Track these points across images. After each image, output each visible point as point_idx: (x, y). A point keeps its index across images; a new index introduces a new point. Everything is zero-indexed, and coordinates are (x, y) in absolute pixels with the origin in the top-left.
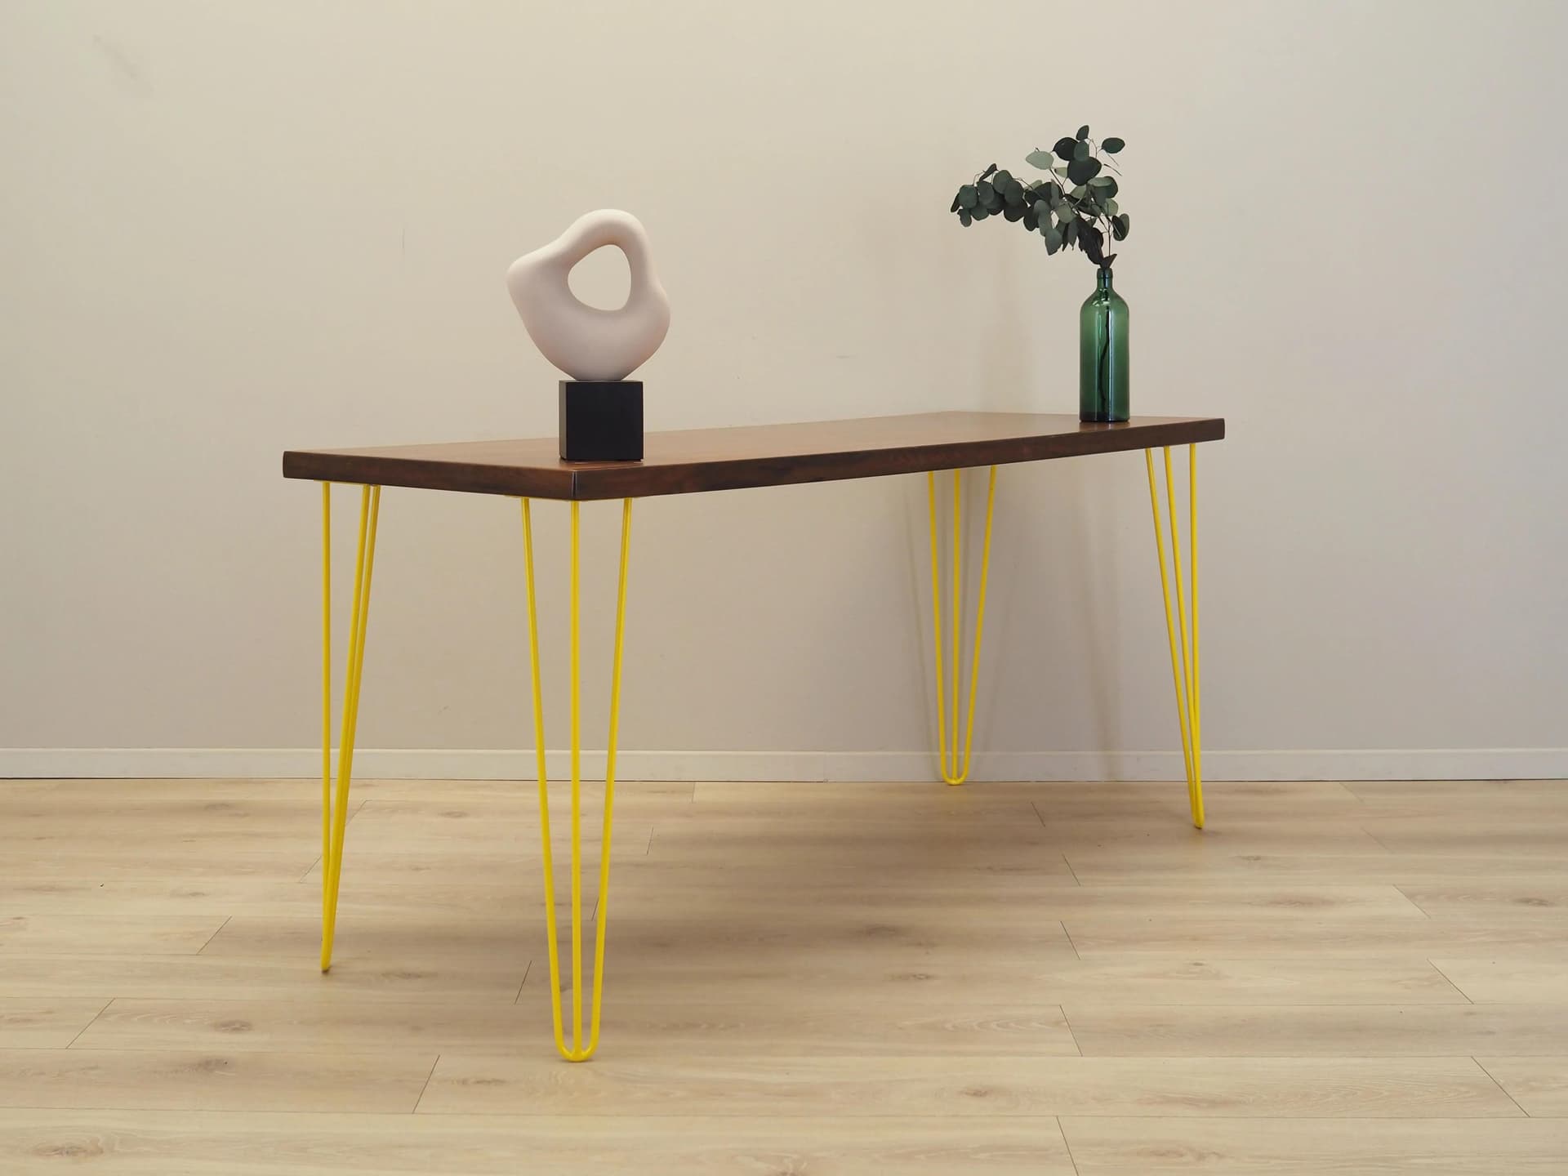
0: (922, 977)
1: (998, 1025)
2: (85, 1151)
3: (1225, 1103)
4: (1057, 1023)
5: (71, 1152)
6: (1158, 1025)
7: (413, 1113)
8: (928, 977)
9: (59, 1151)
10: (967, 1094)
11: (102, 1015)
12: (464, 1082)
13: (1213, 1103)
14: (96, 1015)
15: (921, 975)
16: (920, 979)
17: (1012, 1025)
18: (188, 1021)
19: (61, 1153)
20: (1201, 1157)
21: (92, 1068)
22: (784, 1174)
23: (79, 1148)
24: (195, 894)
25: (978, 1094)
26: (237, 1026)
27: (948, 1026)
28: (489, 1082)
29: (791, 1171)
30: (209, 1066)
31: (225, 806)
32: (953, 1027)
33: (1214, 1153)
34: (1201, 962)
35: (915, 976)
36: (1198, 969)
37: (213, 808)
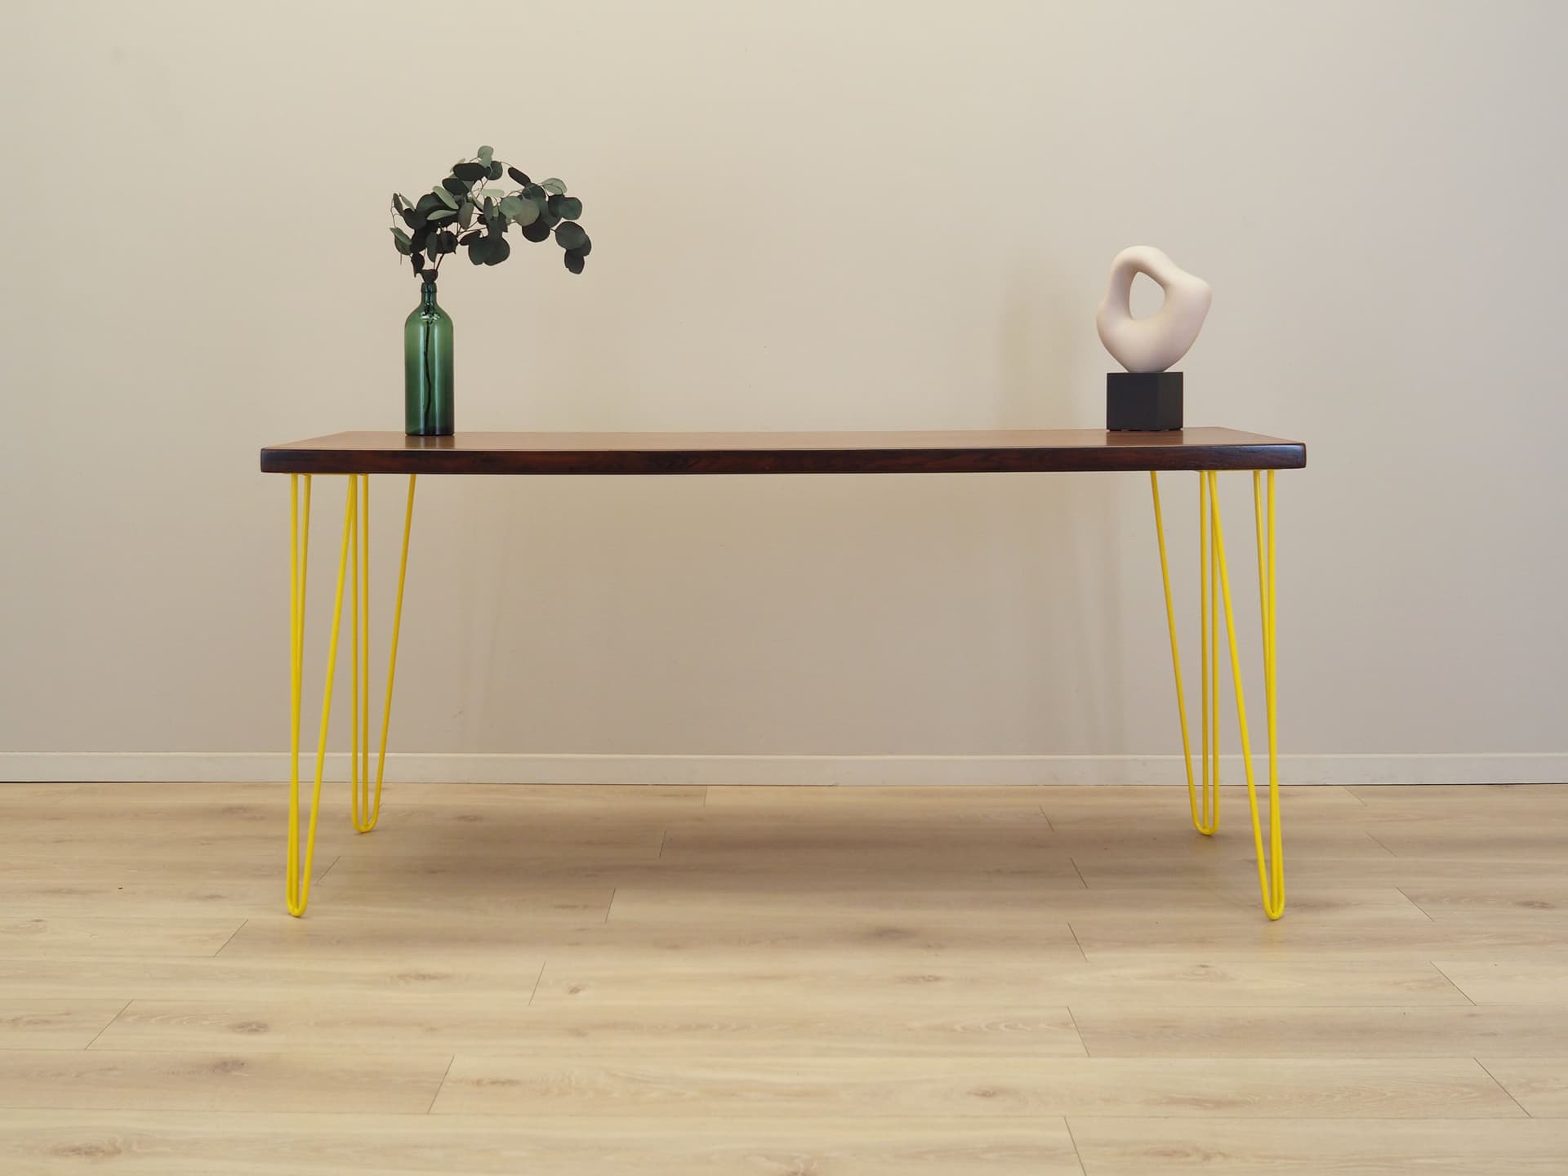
0: (931, 979)
1: (1006, 1026)
2: (103, 1151)
3: (1232, 1103)
4: (1065, 1025)
5: (89, 1152)
6: (1164, 1027)
7: (428, 1113)
8: (937, 979)
9: (76, 1151)
10: (976, 1094)
11: (120, 1016)
12: (479, 1083)
13: (1219, 1104)
14: (115, 1016)
15: (929, 976)
16: (929, 981)
17: (1020, 1026)
18: (206, 1023)
19: (79, 1154)
20: (1207, 1157)
21: (109, 1069)
22: (796, 1173)
23: (97, 1148)
24: (213, 897)
25: (986, 1094)
26: (254, 1027)
27: (958, 1027)
28: (503, 1083)
29: (801, 1171)
30: (226, 1068)
31: (242, 809)
32: (964, 1028)
33: (1220, 1153)
34: (1208, 964)
35: (923, 978)
36: (1203, 971)
37: (230, 811)
